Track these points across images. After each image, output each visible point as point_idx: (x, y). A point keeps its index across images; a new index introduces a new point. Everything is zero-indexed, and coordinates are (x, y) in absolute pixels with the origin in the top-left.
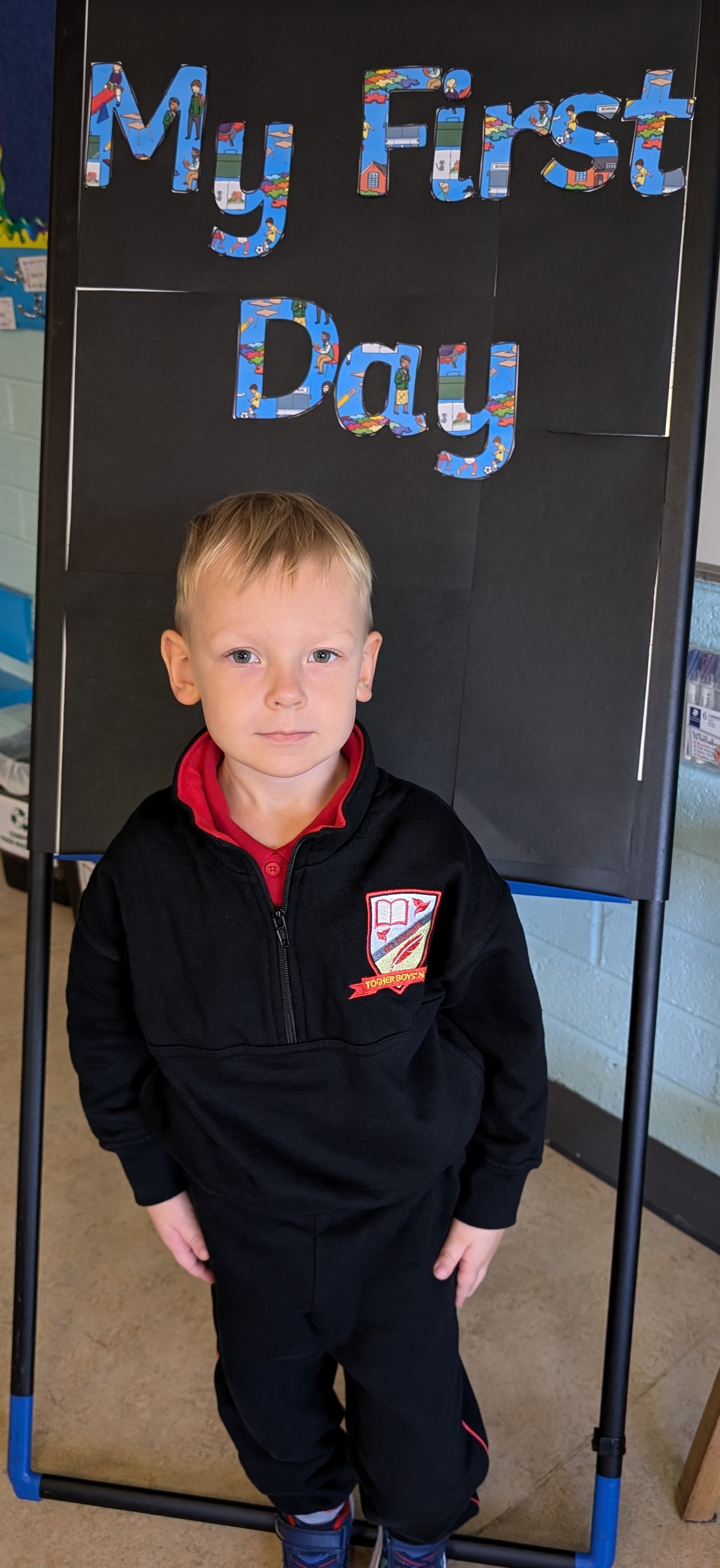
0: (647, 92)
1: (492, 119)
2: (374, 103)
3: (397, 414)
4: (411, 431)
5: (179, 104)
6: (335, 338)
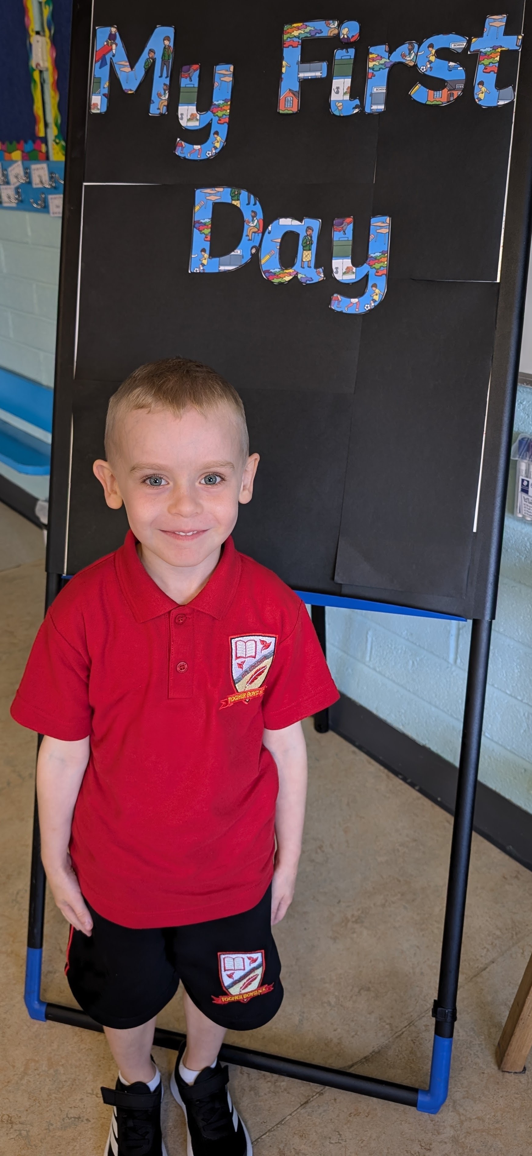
0: (487, 32)
1: (374, 56)
2: (291, 47)
3: (304, 268)
4: (313, 280)
5: (155, 53)
6: (260, 215)
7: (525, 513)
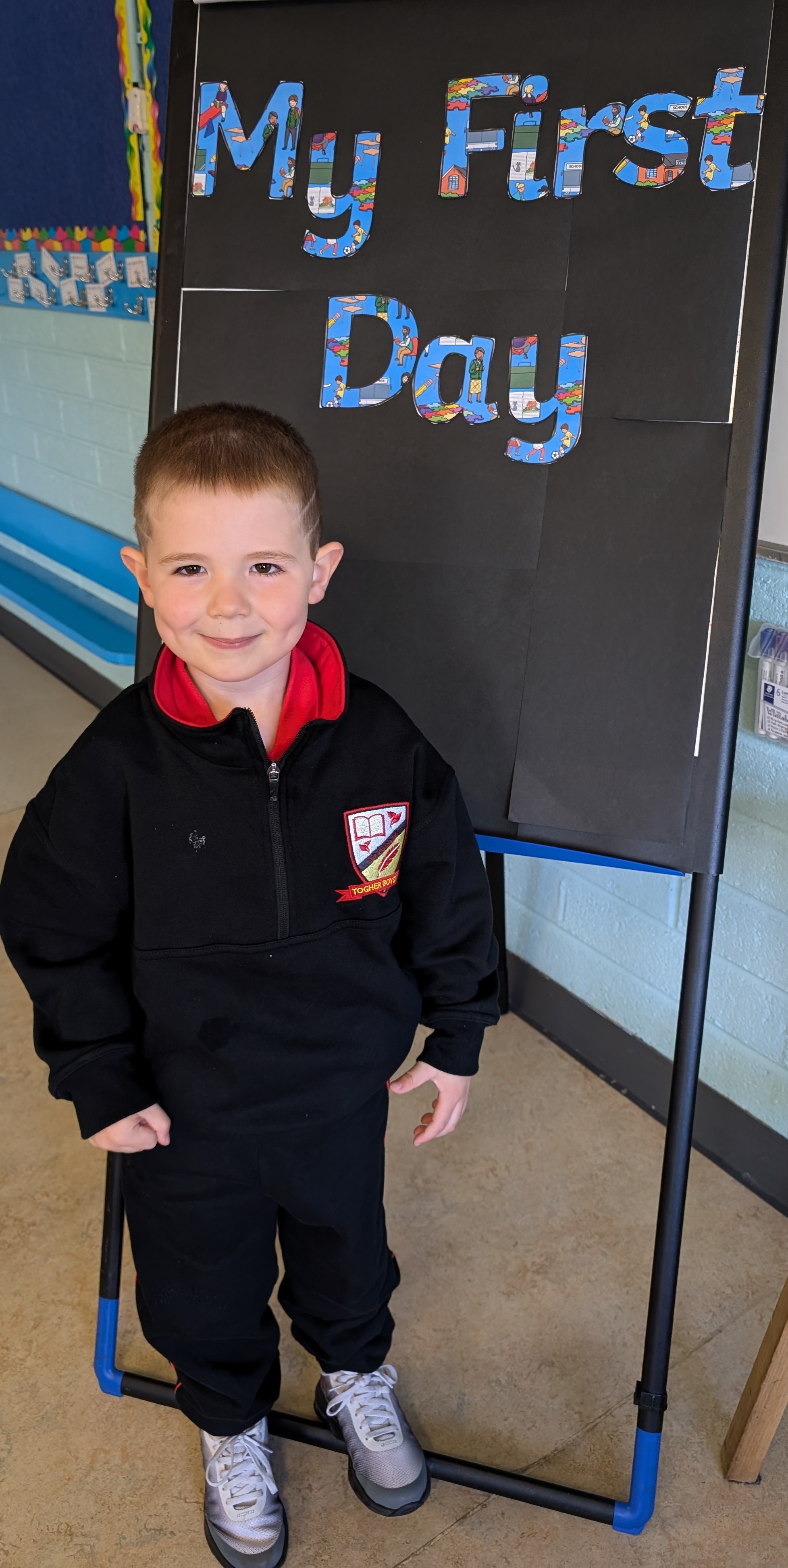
0: (717, 90)
1: (567, 122)
2: (456, 110)
3: (471, 402)
4: (483, 419)
5: (277, 118)
6: (415, 332)
7: (769, 729)
